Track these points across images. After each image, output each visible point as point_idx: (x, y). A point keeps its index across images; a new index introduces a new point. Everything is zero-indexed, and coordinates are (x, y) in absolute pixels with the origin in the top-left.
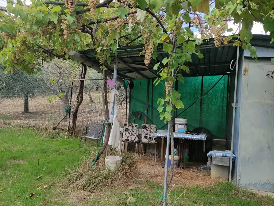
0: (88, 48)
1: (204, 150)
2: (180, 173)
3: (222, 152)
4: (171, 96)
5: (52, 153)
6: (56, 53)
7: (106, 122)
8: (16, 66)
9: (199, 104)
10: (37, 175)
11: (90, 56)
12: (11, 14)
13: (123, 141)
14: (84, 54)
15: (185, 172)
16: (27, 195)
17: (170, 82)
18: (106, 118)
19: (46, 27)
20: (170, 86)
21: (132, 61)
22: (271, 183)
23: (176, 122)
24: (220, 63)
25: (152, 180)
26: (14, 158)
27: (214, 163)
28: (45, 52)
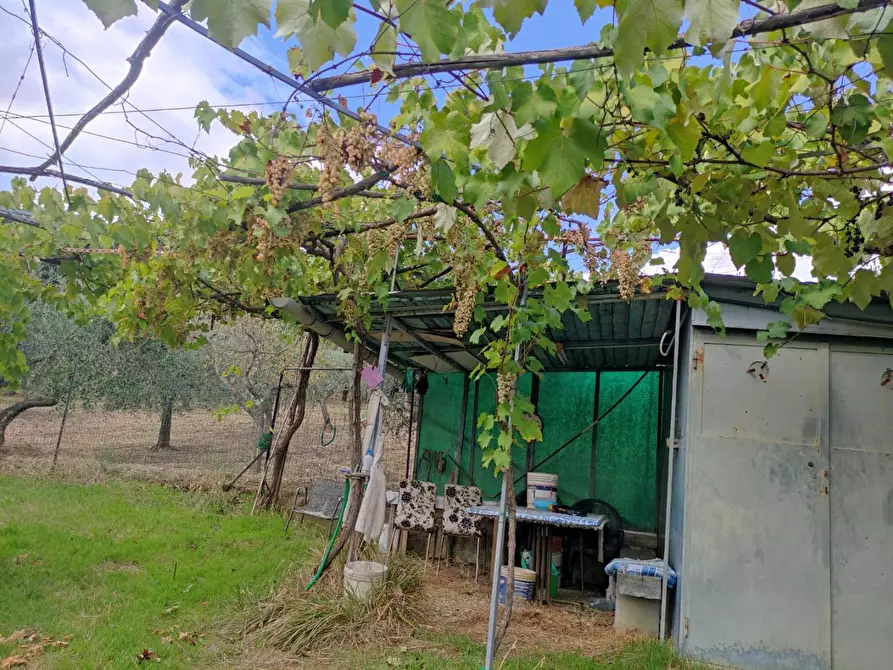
0: (321, 293)
1: (601, 558)
2: (537, 615)
3: (645, 562)
4: (511, 410)
5: (213, 551)
6: (248, 303)
7: (353, 474)
8: (143, 326)
9: (589, 438)
10: (166, 605)
11: (326, 311)
12: (143, 202)
13: (395, 525)
14: (310, 303)
15: (548, 614)
16: (131, 657)
17: (509, 374)
18: (354, 464)
19: (223, 235)
20: (508, 383)
21: (425, 327)
22: (770, 650)
23: (529, 482)
24: (639, 340)
25: (462, 630)
26: (115, 559)
27: (622, 590)
28: (221, 298)
